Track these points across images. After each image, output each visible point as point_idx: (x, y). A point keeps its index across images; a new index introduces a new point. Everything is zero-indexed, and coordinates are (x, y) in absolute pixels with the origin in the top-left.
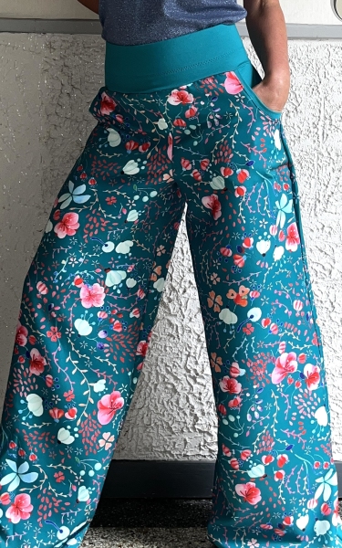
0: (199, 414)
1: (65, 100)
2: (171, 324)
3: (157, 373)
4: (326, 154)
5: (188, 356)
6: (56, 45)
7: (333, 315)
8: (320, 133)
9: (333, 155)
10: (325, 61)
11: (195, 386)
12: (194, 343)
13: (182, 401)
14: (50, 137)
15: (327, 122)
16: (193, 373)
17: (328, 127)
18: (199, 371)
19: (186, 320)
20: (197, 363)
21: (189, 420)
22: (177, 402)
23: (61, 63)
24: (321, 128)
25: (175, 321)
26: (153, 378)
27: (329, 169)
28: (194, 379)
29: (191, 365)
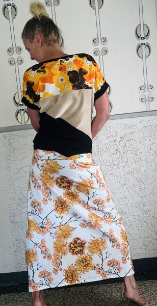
1: (11, 154)
4: (102, 161)
6: (6, 136)
9: (105, 161)
14: (8, 167)
15: (102, 150)
17: (102, 152)
23: (9, 142)
24: (99, 152)
27: (104, 166)
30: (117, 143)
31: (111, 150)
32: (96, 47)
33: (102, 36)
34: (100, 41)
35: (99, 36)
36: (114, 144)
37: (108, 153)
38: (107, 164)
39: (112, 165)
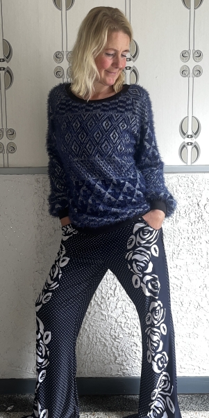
0: (117, 356)
2: (102, 314)
3: (97, 337)
4: (177, 230)
5: (111, 329)
6: (40, 180)
7: (182, 308)
8: (174, 220)
9: (181, 231)
10: (177, 183)
11: (115, 343)
12: (114, 323)
13: (109, 350)
15: (178, 214)
16: (114, 337)
17: (178, 217)
18: (116, 335)
19: (110, 312)
20: (115, 332)
21: (113, 358)
22: (107, 350)
23: (43, 189)
25: (104, 313)
26: (95, 340)
27: (179, 238)
28: (115, 340)
29: (112, 333)
30: (202, 208)
31: (192, 215)
32: (186, 64)
33: (196, 49)
34: (191, 56)
35: (192, 49)
36: (197, 207)
37: (186, 221)
38: (183, 237)
39: (191, 238)
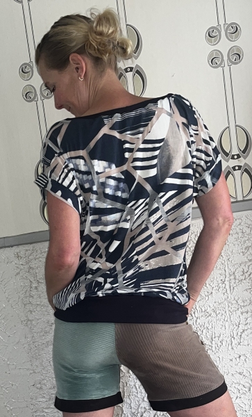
1: (34, 292)
4: (235, 302)
6: (22, 254)
9: (240, 301)
14: (29, 320)
15: (232, 277)
17: (233, 281)
23: (27, 266)
32: (216, 47)
33: (228, 22)
35: (222, 23)
